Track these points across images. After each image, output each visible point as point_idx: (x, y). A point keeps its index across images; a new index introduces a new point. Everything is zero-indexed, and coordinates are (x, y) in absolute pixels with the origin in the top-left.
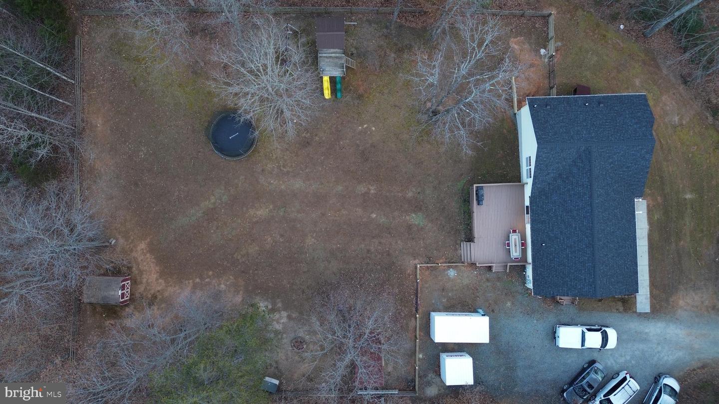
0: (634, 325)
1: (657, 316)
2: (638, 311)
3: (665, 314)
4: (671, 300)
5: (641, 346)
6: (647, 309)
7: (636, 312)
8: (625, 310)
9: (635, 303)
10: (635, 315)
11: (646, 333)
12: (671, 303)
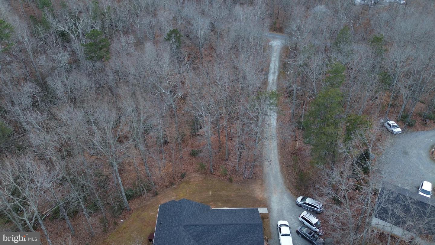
0: (275, 214)
1: (268, 205)
2: (267, 213)
3: (267, 202)
4: (260, 200)
5: (285, 212)
6: (266, 209)
7: (268, 214)
8: (268, 218)
9: (264, 214)
10: (269, 214)
11: (277, 209)
12: (261, 200)
